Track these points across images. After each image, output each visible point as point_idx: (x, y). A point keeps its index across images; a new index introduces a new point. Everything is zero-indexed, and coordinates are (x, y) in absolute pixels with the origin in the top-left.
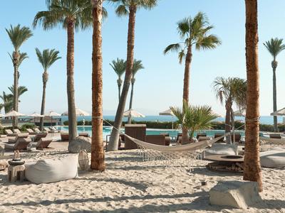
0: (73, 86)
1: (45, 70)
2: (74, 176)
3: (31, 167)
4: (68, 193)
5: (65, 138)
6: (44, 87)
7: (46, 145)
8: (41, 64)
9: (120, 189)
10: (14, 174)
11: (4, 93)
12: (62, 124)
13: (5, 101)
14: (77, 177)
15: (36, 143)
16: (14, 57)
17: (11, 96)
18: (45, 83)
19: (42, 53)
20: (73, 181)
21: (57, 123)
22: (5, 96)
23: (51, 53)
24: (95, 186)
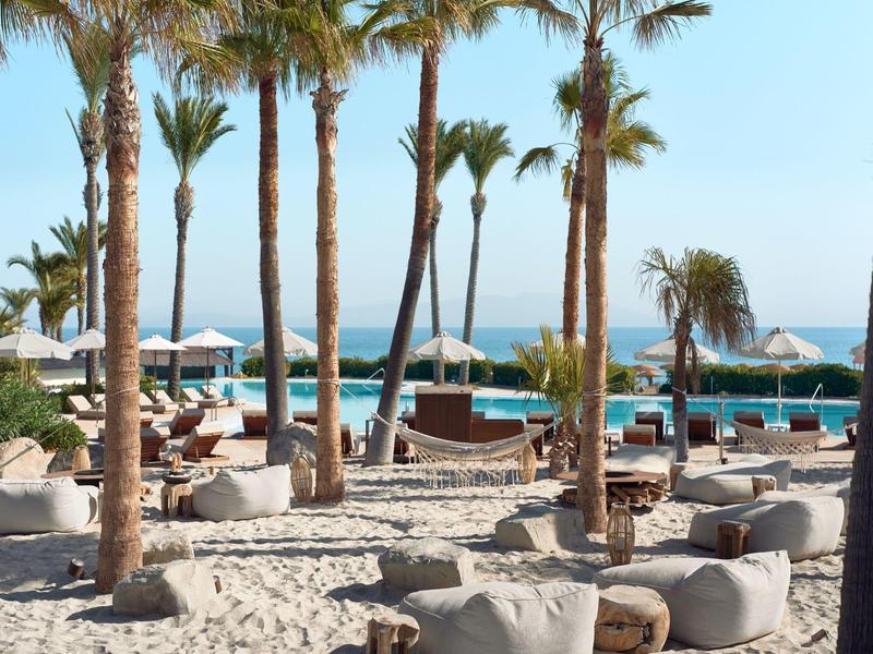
0: (275, 271)
1: (184, 177)
2: (283, 510)
3: (204, 487)
4: (273, 533)
5: (254, 428)
6: (181, 237)
7: (205, 447)
8: (168, 151)
9: (363, 527)
10: (174, 503)
11: (36, 247)
12: (237, 369)
13: (42, 280)
14: (290, 511)
15: (180, 442)
16: (84, 132)
17: (59, 260)
18: (182, 224)
19: (173, 114)
20: (280, 517)
21: (220, 369)
22: (39, 259)
23: (200, 115)
24: (321, 524)
